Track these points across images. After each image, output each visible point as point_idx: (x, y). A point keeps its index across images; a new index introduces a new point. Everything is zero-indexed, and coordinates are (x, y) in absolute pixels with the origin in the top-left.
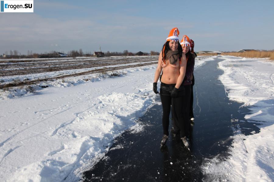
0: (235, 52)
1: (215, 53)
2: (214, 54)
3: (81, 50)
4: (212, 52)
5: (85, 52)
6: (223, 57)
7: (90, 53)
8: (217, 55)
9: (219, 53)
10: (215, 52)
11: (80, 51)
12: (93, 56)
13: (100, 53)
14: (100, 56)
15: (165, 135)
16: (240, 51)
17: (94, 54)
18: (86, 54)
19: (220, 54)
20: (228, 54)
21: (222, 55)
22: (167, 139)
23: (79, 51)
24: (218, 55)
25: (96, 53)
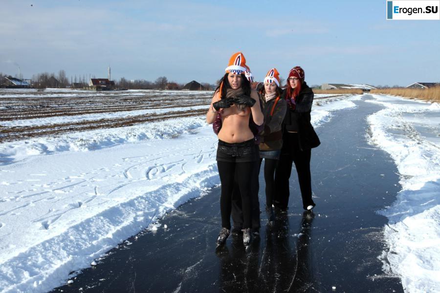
0: (402, 88)
1: (357, 89)
2: (354, 92)
3: (62, 74)
4: (350, 86)
5: (71, 78)
6: (377, 99)
7: (84, 80)
8: (362, 94)
9: (366, 88)
10: (357, 86)
11: (60, 75)
12: (87, 88)
13: (104, 82)
14: (104, 89)
15: (225, 228)
16: (414, 85)
17: (91, 84)
18: (74, 82)
19: (369, 90)
20: (388, 91)
21: (373, 93)
22: (227, 235)
23: (57, 76)
24: (365, 94)
25: (95, 81)
